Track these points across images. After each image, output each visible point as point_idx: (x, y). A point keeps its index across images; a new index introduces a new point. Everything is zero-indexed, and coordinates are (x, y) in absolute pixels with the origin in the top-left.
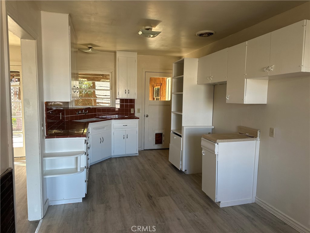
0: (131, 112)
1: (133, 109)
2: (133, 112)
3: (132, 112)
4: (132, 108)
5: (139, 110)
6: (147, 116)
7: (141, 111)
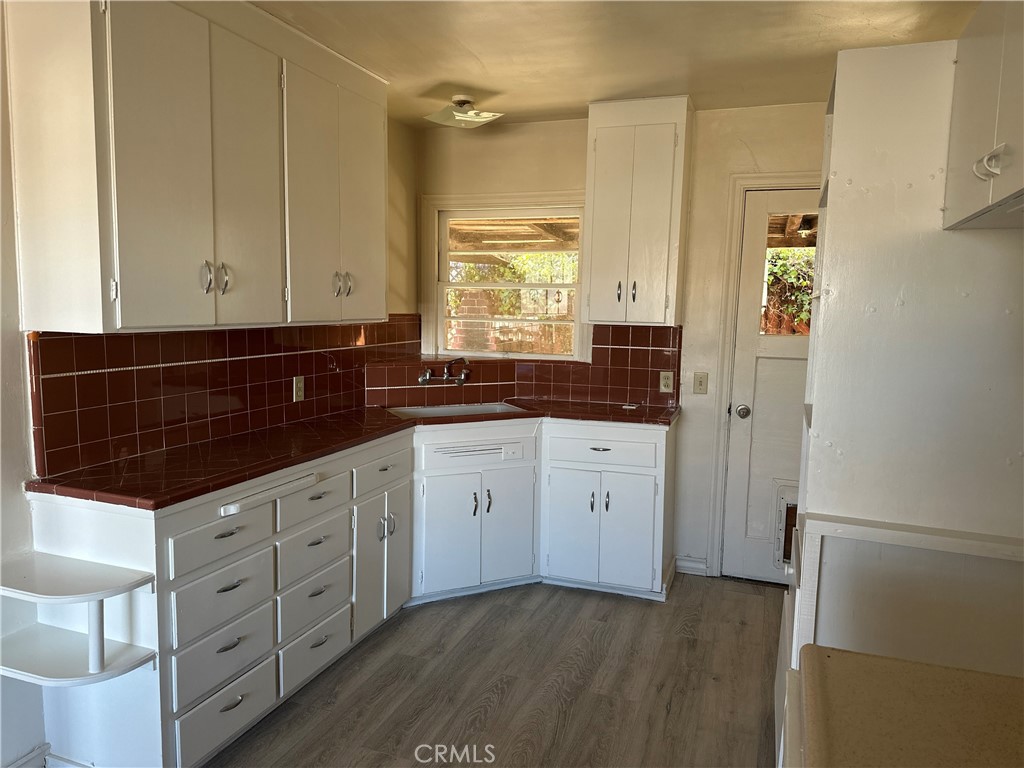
0: (658, 386)
1: (671, 374)
2: (670, 390)
3: (665, 388)
4: (666, 367)
5: (701, 383)
6: (745, 413)
7: (711, 387)
